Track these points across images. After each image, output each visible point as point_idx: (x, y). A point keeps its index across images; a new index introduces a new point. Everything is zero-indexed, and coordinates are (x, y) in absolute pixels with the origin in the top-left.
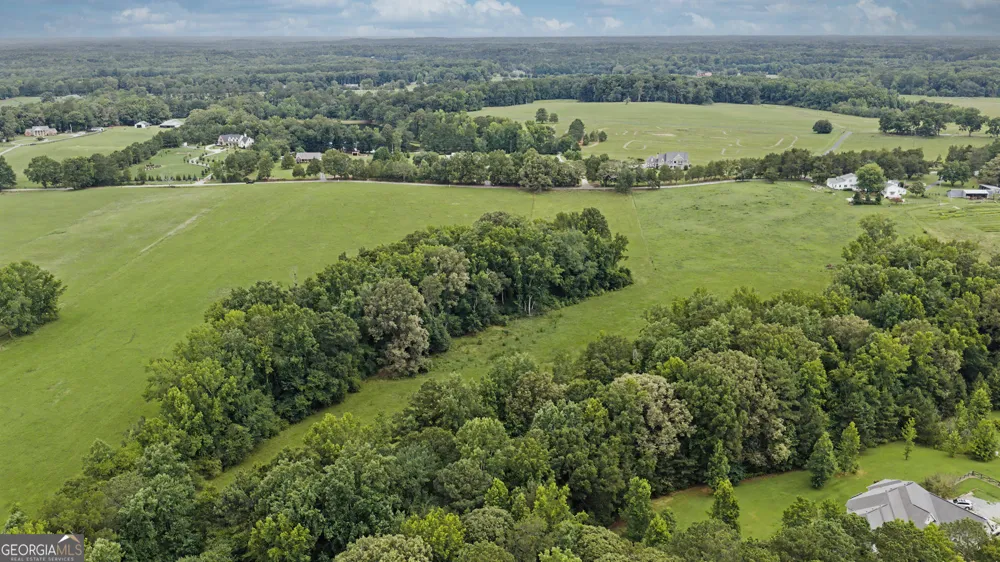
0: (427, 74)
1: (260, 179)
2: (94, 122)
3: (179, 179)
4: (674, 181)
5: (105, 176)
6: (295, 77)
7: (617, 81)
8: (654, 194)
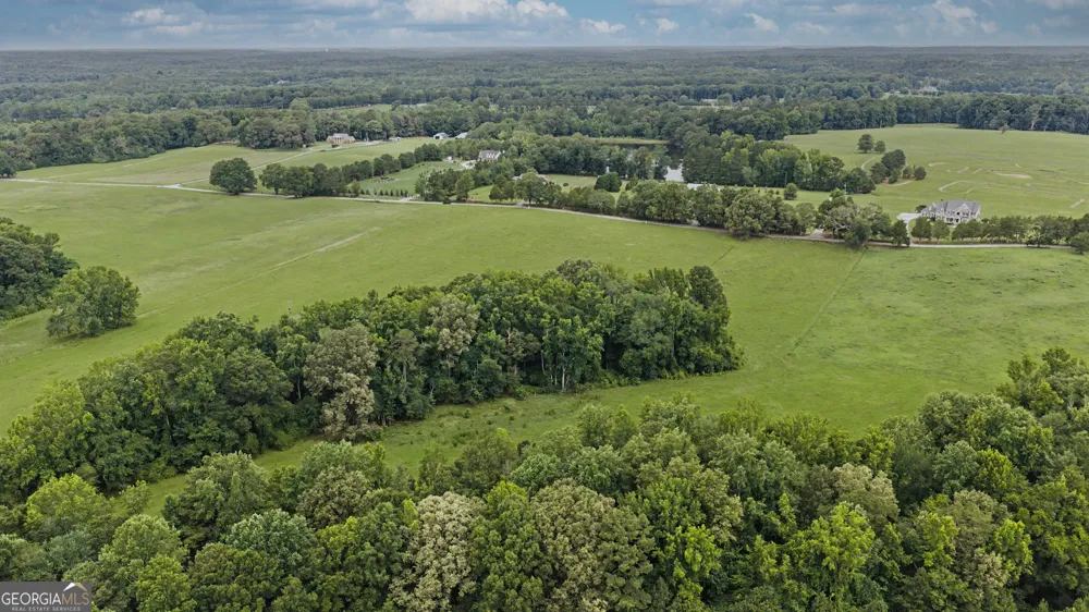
0: (802, 88)
1: (459, 200)
2: (393, 132)
3: (381, 194)
4: (934, 239)
5: (324, 185)
6: (648, 90)
7: (1006, 103)
8: (898, 253)
